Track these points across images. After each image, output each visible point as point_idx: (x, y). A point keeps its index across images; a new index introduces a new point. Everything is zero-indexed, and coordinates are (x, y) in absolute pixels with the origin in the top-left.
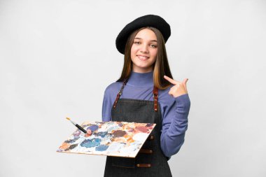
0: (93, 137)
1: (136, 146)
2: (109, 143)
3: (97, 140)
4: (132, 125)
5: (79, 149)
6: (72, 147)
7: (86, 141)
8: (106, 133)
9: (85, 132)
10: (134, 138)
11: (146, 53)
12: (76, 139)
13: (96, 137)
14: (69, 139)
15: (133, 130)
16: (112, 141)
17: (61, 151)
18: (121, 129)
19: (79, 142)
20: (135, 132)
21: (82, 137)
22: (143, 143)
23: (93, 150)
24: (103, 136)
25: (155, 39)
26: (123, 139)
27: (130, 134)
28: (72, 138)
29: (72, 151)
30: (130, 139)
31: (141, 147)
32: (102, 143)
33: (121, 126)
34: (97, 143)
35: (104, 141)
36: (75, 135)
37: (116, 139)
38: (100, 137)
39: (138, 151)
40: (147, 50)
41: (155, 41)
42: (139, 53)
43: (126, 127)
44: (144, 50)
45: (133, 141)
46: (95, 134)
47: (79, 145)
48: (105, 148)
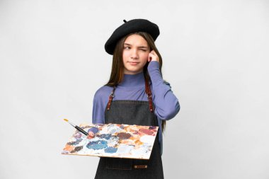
0: (96, 139)
2: (116, 145)
3: (103, 142)
4: (135, 127)
5: (85, 151)
6: (78, 149)
8: (110, 135)
10: (141, 140)
11: (136, 59)
12: (79, 141)
13: (101, 139)
14: (71, 141)
15: (137, 133)
16: (119, 143)
17: (67, 153)
18: (124, 131)
20: (140, 134)
21: (85, 141)
22: (152, 145)
24: (108, 139)
26: (129, 140)
27: (136, 136)
28: (75, 140)
29: (79, 153)
30: (138, 142)
31: (151, 148)
33: (123, 128)
35: (112, 143)
37: (123, 141)
38: (104, 139)
39: (150, 153)
43: (128, 129)
44: (134, 56)
45: (141, 143)
46: (98, 136)
47: (85, 147)
48: (114, 150)
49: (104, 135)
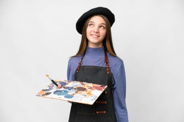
0: (62, 89)
1: (93, 98)
2: (74, 94)
3: (65, 91)
4: (91, 85)
5: (52, 95)
6: (47, 94)
7: (57, 91)
8: (72, 88)
9: (57, 85)
10: (92, 93)
11: (97, 32)
12: (50, 89)
13: (65, 90)
14: (45, 89)
15: (91, 88)
16: (77, 93)
17: (39, 96)
18: (82, 86)
19: (52, 91)
20: (93, 89)
21: (55, 88)
22: (98, 96)
23: (62, 97)
24: (70, 90)
25: (104, 23)
26: (84, 92)
27: (89, 90)
28: (48, 88)
29: (47, 96)
30: (89, 93)
31: (96, 99)
32: (69, 94)
34: (65, 93)
35: (71, 93)
36: (49, 87)
37: (79, 92)
38: (67, 90)
39: (94, 101)
40: (98, 31)
41: (104, 24)
42: (92, 33)
43: (86, 85)
44: (96, 31)
45: (91, 94)
46: (64, 88)
47: (52, 93)
48: (71, 97)
49: (69, 87)
